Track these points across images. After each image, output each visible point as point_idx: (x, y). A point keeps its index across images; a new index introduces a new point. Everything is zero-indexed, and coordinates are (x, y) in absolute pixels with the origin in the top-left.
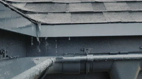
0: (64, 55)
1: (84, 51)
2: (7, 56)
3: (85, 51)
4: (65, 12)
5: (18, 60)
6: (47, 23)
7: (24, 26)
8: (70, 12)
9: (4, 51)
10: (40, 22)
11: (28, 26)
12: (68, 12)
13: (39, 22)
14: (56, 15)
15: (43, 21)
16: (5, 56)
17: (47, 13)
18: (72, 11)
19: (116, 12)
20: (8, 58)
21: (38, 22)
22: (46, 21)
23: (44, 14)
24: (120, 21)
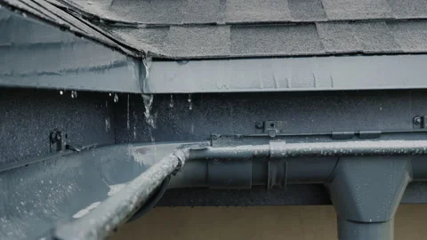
0: (211, 138)
1: (263, 128)
2: (67, 147)
3: (268, 128)
4: (214, 24)
5: (94, 153)
6: (168, 55)
7: (108, 64)
8: (227, 24)
9: (59, 133)
10: (149, 52)
11: (117, 65)
12: (224, 23)
13: (146, 52)
14: (192, 31)
15: (156, 51)
16: (63, 147)
17: (168, 27)
18: (235, 22)
19: (351, 22)
20: (70, 152)
21: (144, 54)
22: (164, 51)
23: (160, 31)
24: (359, 49)
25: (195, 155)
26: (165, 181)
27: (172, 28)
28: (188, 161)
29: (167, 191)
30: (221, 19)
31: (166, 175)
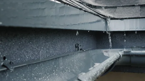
0: (132, 48)
2: (81, 49)
4: (134, 6)
6: (116, 17)
7: (95, 21)
8: (139, 5)
9: (78, 45)
10: (109, 17)
11: (98, 21)
14: (125, 8)
15: (112, 16)
16: (80, 49)
17: (116, 7)
18: (142, 4)
20: (82, 51)
21: (107, 17)
22: (115, 16)
23: (113, 9)
25: (126, 54)
26: (115, 62)
27: (118, 8)
28: (123, 55)
29: (116, 66)
30: (137, 4)
31: (115, 60)
